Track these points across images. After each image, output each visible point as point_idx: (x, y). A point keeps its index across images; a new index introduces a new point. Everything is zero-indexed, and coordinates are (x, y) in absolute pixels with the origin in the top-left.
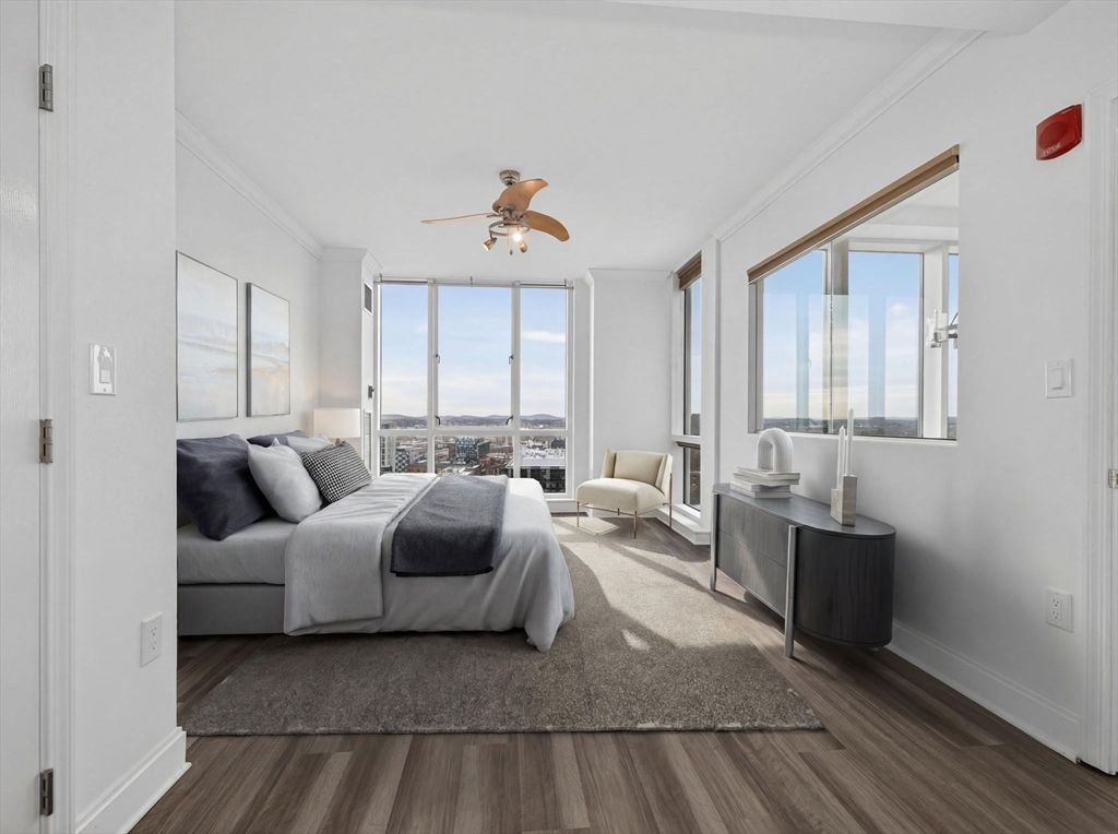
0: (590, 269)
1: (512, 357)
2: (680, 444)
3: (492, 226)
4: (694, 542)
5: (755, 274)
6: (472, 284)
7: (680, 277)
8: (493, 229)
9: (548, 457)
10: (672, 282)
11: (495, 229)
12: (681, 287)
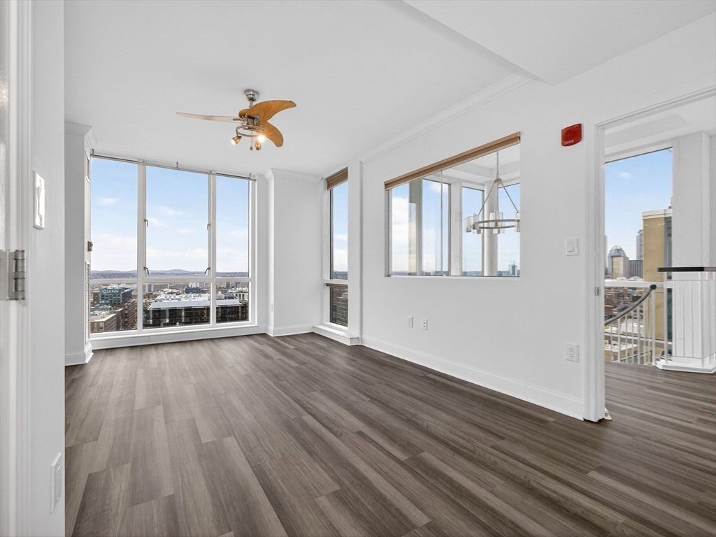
0: (272, 169)
1: (209, 225)
2: (327, 285)
3: (238, 128)
4: (349, 345)
5: (388, 185)
6: (177, 168)
7: (328, 182)
8: (239, 131)
9: (183, 300)
10: (323, 185)
11: (241, 131)
12: (328, 188)
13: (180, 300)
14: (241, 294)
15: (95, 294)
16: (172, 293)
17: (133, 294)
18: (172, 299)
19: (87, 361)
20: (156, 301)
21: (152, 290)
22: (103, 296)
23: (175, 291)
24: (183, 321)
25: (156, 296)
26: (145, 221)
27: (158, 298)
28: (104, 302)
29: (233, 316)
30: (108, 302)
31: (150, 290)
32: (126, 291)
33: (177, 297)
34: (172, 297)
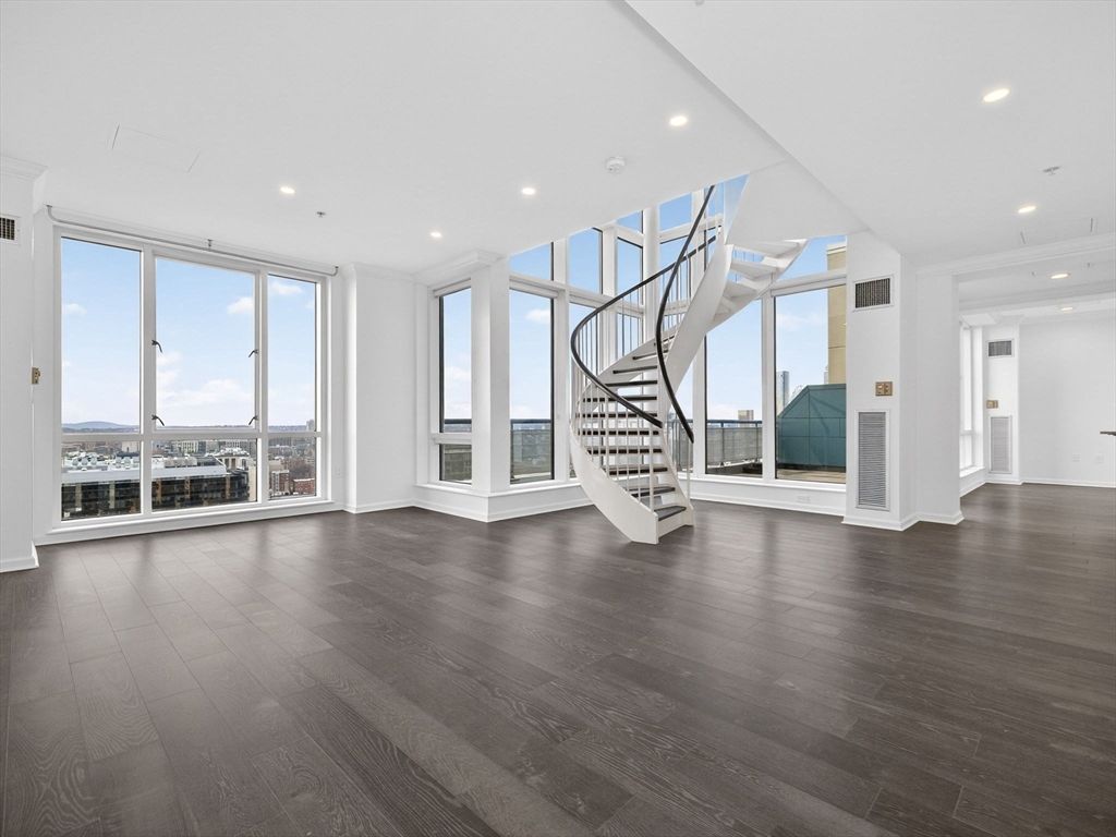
14: (230, 458)
24: (112, 506)
29: (215, 496)
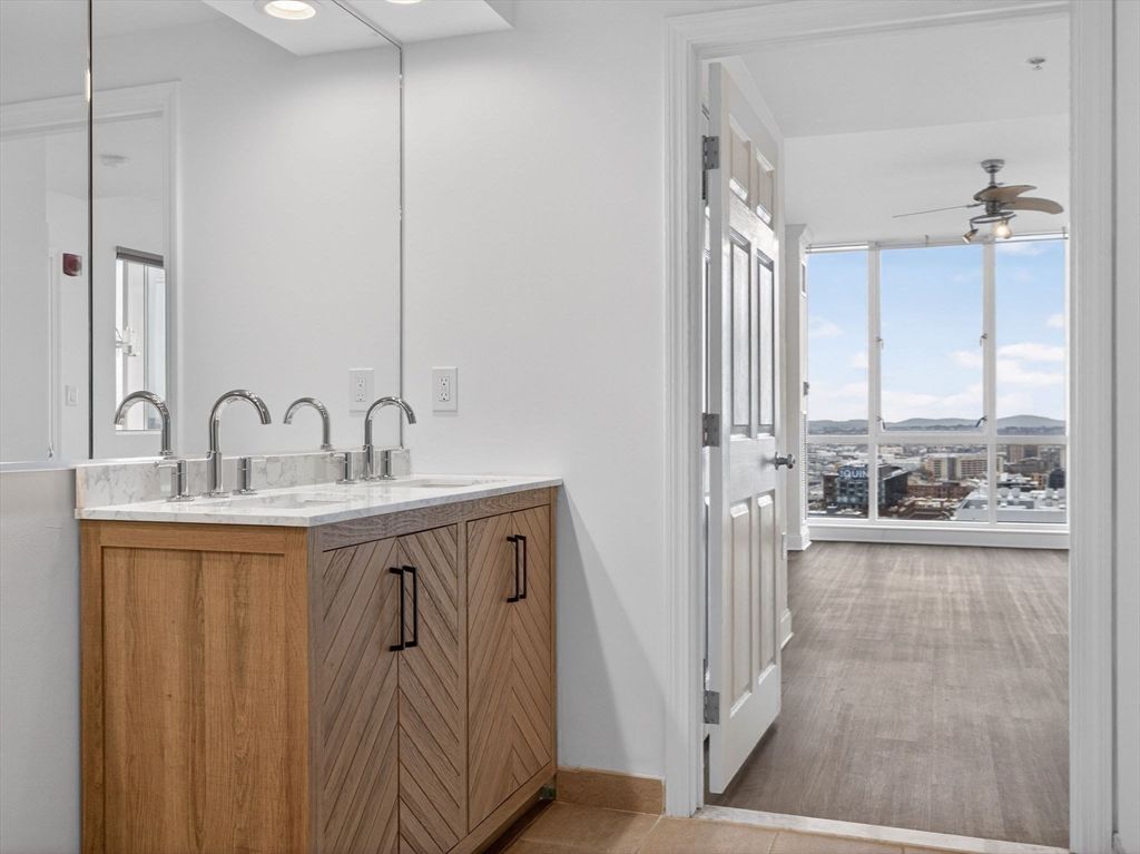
1: (984, 337)
6: (927, 244)
13: (1030, 505)
15: (828, 479)
16: (1008, 485)
17: (910, 483)
18: (1010, 503)
19: (804, 548)
20: (966, 506)
21: (959, 473)
22: (843, 484)
23: (1021, 479)
25: (966, 491)
26: (879, 340)
27: (972, 496)
28: (845, 499)
30: (854, 500)
31: (952, 475)
32: (895, 474)
33: (1024, 496)
34: (1010, 498)
